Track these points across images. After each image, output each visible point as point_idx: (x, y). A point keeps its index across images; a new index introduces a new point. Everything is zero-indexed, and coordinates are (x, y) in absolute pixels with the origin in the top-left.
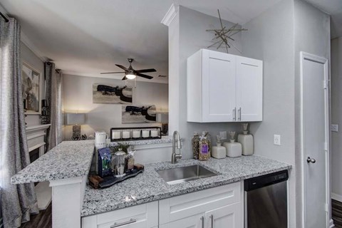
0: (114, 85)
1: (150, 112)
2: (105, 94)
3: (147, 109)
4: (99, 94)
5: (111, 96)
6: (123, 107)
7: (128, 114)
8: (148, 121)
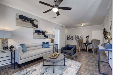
0: (29, 17)
1: (46, 34)
2: (24, 21)
3: (45, 32)
4: (20, 21)
5: (27, 23)
6: (34, 30)
7: (36, 34)
8: (45, 38)
